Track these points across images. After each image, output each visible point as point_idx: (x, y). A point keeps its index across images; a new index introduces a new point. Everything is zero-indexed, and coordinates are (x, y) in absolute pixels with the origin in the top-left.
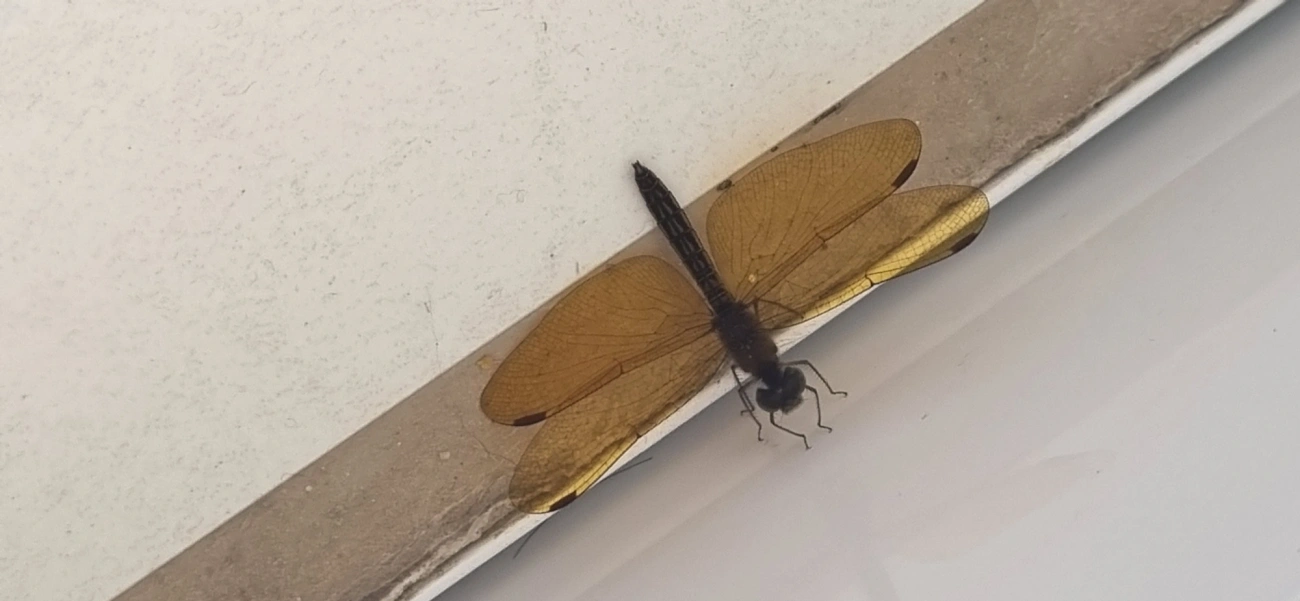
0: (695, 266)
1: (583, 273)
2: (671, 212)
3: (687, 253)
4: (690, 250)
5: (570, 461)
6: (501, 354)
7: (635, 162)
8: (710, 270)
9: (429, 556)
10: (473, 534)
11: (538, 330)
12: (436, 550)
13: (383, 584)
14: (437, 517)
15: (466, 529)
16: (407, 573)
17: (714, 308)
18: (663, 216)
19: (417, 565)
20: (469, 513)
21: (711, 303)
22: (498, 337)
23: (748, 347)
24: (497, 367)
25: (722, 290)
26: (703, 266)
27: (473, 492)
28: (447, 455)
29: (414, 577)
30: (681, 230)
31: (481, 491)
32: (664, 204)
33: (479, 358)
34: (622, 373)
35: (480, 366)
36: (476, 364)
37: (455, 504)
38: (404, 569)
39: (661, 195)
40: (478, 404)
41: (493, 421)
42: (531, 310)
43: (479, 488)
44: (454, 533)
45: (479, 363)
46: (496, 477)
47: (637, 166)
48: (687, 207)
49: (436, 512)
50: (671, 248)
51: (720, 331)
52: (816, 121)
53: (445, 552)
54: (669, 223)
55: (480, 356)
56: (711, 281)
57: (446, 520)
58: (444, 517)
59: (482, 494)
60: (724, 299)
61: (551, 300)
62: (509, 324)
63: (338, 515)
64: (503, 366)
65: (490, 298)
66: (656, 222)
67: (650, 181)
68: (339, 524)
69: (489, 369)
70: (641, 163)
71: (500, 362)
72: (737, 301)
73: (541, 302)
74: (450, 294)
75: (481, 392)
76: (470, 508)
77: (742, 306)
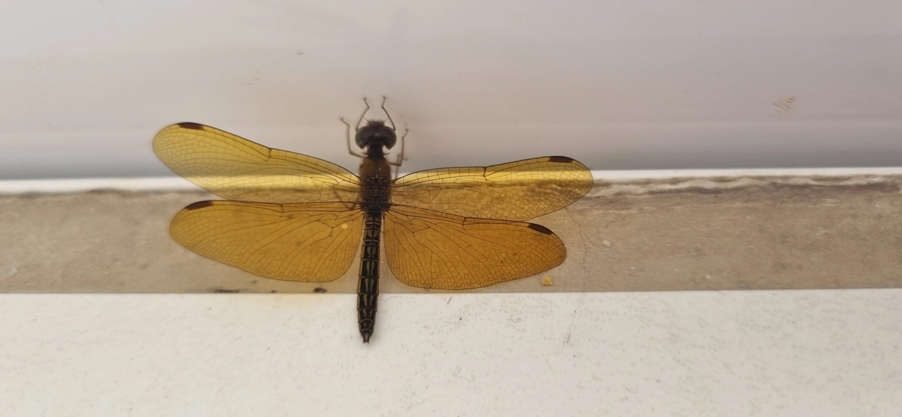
0: (374, 252)
1: (447, 296)
2: (365, 296)
3: (373, 263)
4: (371, 263)
5: (529, 194)
6: (533, 280)
7: (366, 344)
8: (367, 243)
9: (652, 193)
10: (616, 189)
11: (500, 280)
12: (645, 194)
13: (689, 194)
14: (634, 211)
15: (619, 194)
16: (670, 191)
17: (381, 218)
18: (372, 297)
19: (662, 192)
20: (611, 202)
21: (380, 222)
22: (530, 292)
23: (377, 176)
24: (540, 275)
25: (367, 225)
26: (369, 249)
27: (601, 212)
28: (605, 242)
29: (668, 187)
30: (367, 281)
31: (595, 209)
32: (366, 304)
33: (549, 287)
34: (465, 218)
35: (552, 281)
36: (553, 285)
37: (617, 212)
38: (670, 195)
39: (364, 311)
40: (567, 260)
41: (563, 245)
42: (497, 294)
43: (595, 212)
44: (627, 196)
45: (551, 284)
46: (580, 212)
47: (366, 340)
48: (353, 293)
49: (631, 214)
50: (381, 274)
51: (387, 200)
52: (237, 291)
53: (641, 190)
54: (371, 290)
55: (547, 287)
56: (371, 236)
57: (629, 206)
58: (628, 209)
59: (595, 207)
60: (371, 219)
61: (479, 292)
62: (517, 295)
63: (697, 250)
64: (536, 272)
65: (519, 319)
66: (379, 297)
67: (365, 324)
68: (698, 244)
69: (546, 276)
70: (362, 339)
71: (537, 276)
72: (363, 212)
73: (486, 295)
74: (545, 339)
75: (560, 266)
76: (608, 204)
77: (363, 207)
